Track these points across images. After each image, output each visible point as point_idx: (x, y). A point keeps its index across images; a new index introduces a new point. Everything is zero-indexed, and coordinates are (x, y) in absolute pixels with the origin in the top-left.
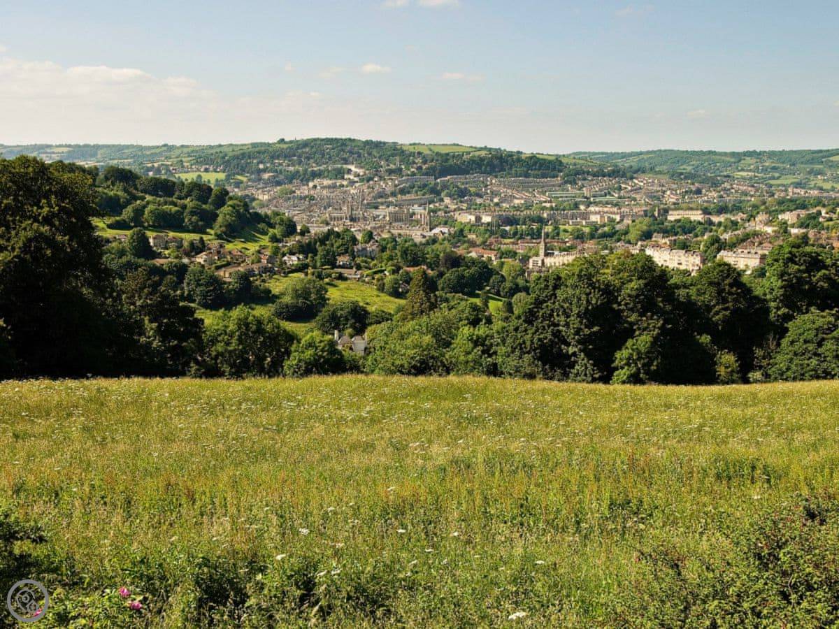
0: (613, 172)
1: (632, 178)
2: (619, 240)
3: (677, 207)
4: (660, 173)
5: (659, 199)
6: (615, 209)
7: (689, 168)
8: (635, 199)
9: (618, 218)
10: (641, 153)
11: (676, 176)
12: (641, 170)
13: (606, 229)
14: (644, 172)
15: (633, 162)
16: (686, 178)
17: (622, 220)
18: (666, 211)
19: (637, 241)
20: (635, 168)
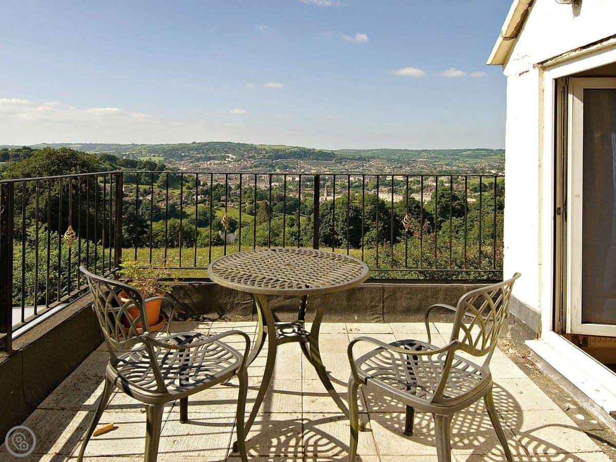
0: (360, 158)
1: (369, 161)
4: (382, 159)
5: (382, 170)
7: (396, 157)
10: (373, 150)
11: (390, 160)
14: (374, 158)
15: (369, 154)
16: (394, 161)
18: (385, 176)
20: (370, 157)
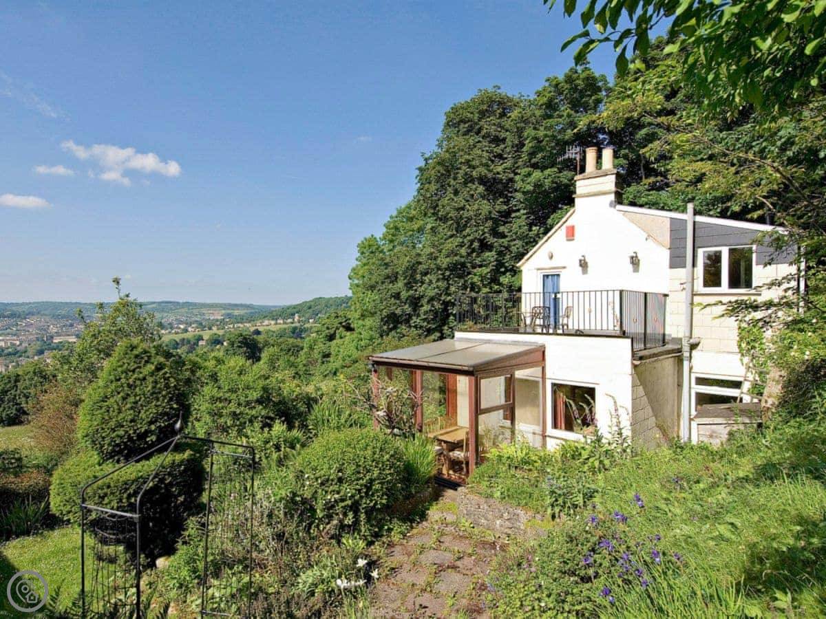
0: (12, 315)
1: (25, 318)
2: (20, 356)
3: (58, 334)
4: (44, 315)
5: (45, 330)
6: (15, 338)
7: (63, 312)
8: (28, 331)
9: (18, 343)
10: (30, 303)
11: (57, 317)
12: (31, 314)
13: (10, 350)
14: (33, 315)
15: (26, 309)
16: (62, 318)
17: (21, 344)
18: (52, 337)
19: (34, 355)
20: (27, 312)
